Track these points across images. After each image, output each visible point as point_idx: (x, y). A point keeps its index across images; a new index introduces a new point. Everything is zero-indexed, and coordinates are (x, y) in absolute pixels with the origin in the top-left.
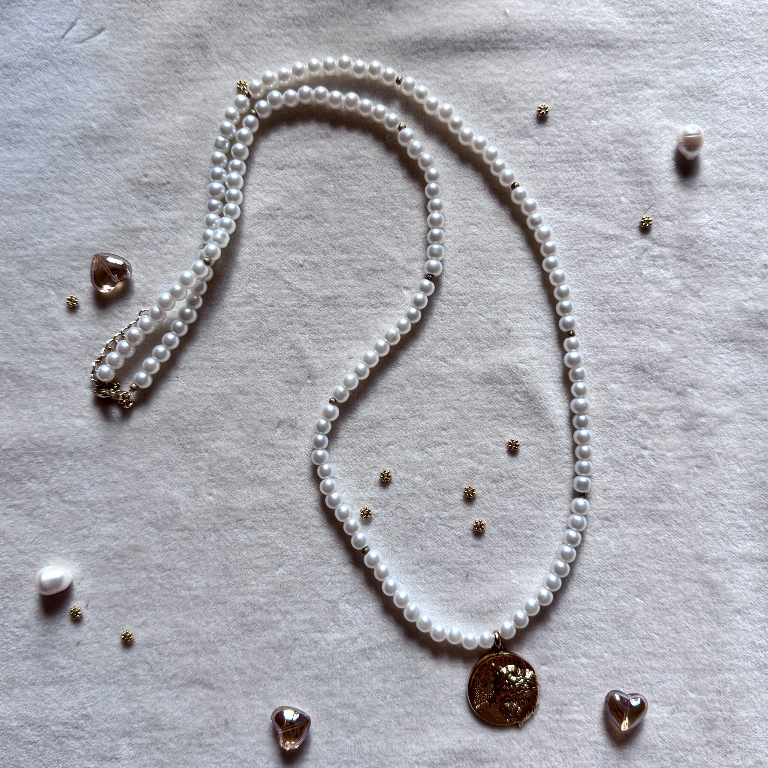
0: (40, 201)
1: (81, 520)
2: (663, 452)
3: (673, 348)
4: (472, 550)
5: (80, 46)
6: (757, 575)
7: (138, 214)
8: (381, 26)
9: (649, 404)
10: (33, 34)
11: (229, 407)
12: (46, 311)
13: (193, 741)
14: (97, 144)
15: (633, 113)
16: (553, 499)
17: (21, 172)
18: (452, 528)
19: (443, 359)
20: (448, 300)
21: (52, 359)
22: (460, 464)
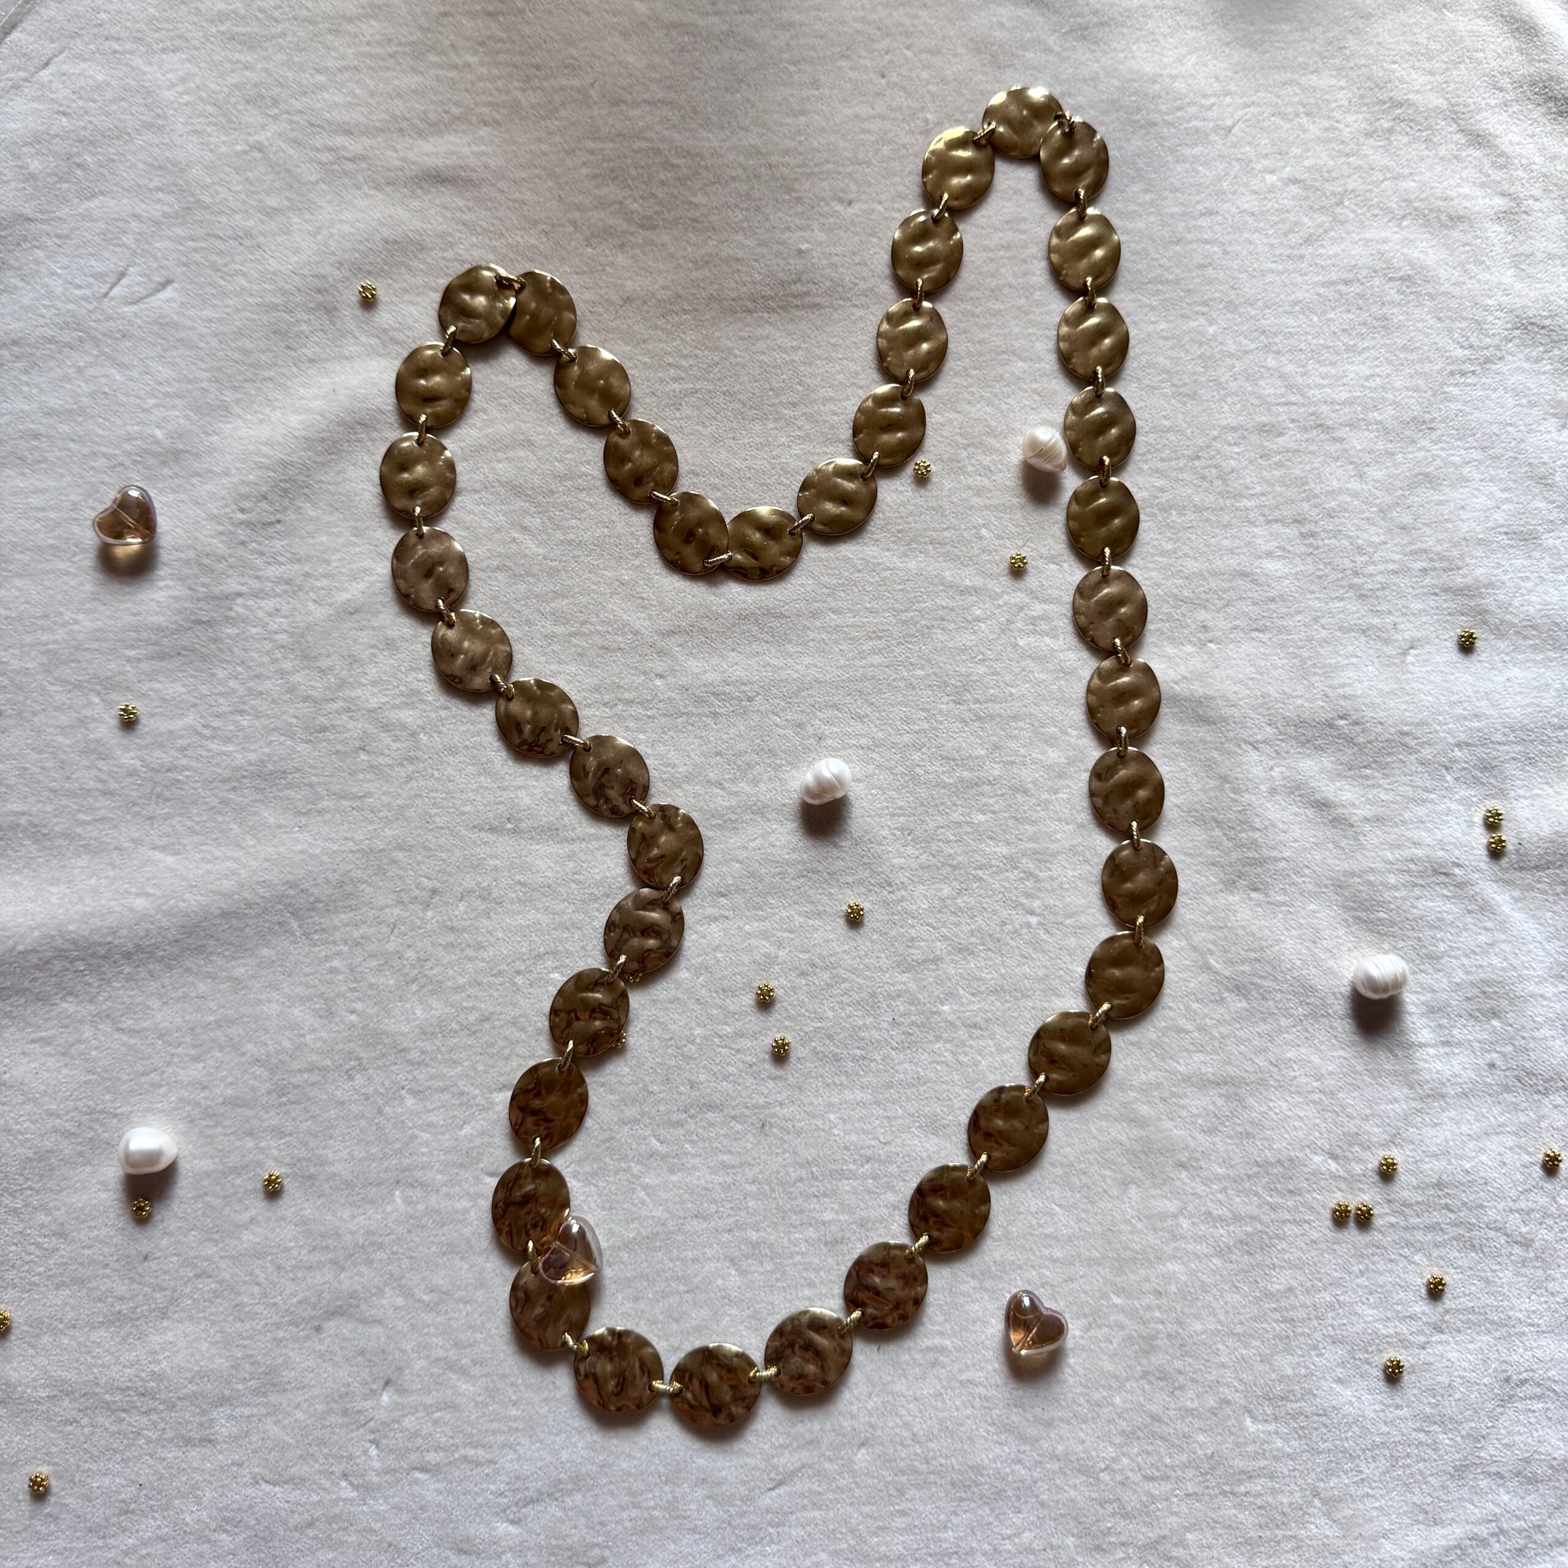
0: (75, 555)
1: (147, 1059)
2: (1060, 920)
3: (1068, 758)
4: (771, 1084)
5: (134, 308)
6: (1211, 1107)
7: (230, 572)
8: (608, 274)
9: (1036, 846)
10: (59, 290)
11: (381, 871)
12: (87, 728)
13: (334, 1405)
14: (164, 463)
15: (996, 402)
16: (893, 998)
17: (43, 509)
18: (738, 1051)
19: (719, 785)
20: (724, 693)
21: (98, 805)
22: (750, 949)
